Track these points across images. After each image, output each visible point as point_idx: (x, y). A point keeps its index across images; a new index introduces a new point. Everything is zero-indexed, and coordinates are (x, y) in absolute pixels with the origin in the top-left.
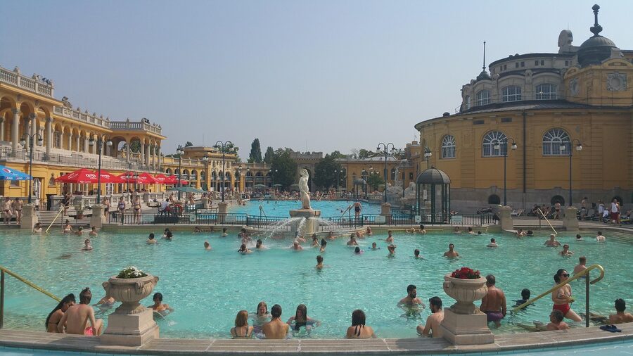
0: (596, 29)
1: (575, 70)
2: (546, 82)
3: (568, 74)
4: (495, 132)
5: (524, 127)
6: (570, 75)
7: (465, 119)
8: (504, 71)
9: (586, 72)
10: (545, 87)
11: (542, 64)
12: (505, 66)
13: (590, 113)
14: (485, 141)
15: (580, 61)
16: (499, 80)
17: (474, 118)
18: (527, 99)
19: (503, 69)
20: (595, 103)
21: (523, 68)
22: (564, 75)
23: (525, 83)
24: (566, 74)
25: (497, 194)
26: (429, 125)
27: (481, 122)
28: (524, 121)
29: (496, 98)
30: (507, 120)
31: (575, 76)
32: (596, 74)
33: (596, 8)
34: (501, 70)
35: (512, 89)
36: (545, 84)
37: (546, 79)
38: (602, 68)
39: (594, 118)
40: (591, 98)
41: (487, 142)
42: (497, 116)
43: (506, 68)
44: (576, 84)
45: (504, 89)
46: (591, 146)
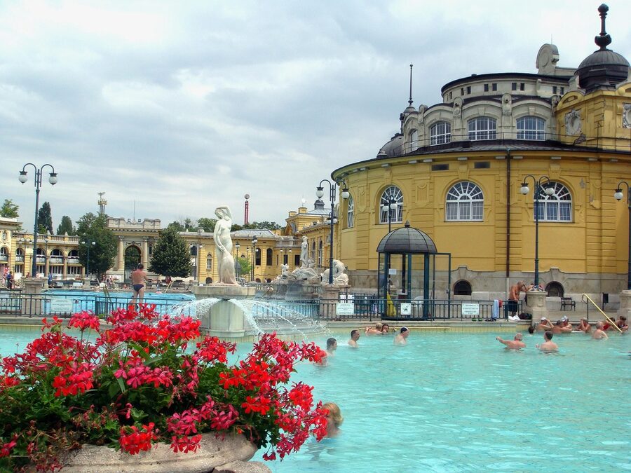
0: (603, 40)
1: (576, 97)
2: (531, 114)
3: (564, 102)
4: (464, 184)
5: (509, 177)
6: (567, 105)
7: (419, 162)
8: (467, 96)
9: (593, 99)
10: (530, 119)
11: (522, 88)
12: (469, 89)
13: (600, 160)
14: (449, 197)
15: (583, 84)
16: (465, 107)
17: (434, 160)
18: (507, 137)
19: (465, 92)
20: (607, 145)
21: (495, 93)
22: (556, 104)
23: (502, 114)
24: (560, 103)
25: (466, 279)
26: (359, 170)
27: (444, 168)
28: (509, 168)
29: (460, 133)
30: (482, 165)
31: (575, 106)
32: (608, 102)
33: (603, 10)
34: (463, 94)
35: (482, 121)
36: (530, 117)
37: (532, 109)
38: (617, 94)
39: (605, 167)
40: (602, 138)
41: (453, 198)
42: (469, 158)
43: (469, 92)
44: (575, 117)
45: (471, 120)
46: (601, 209)
